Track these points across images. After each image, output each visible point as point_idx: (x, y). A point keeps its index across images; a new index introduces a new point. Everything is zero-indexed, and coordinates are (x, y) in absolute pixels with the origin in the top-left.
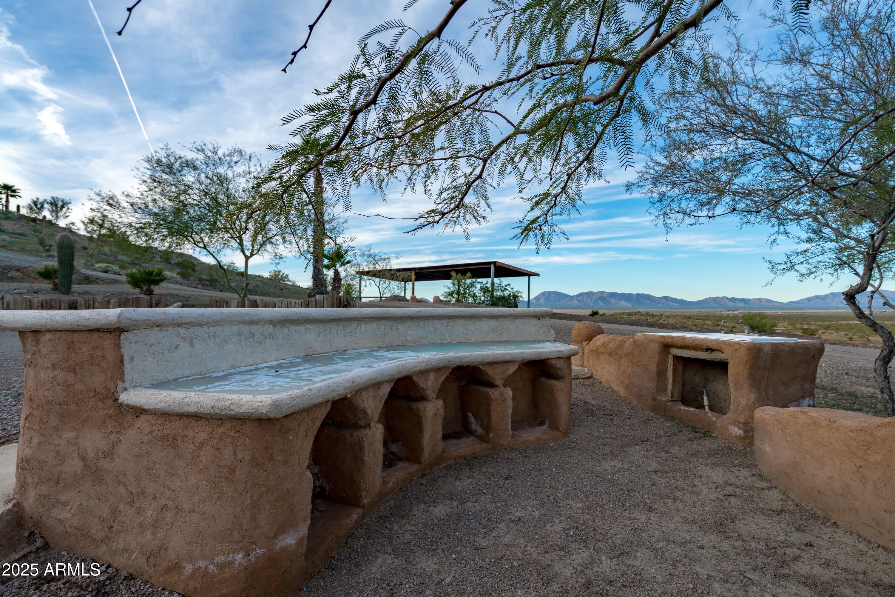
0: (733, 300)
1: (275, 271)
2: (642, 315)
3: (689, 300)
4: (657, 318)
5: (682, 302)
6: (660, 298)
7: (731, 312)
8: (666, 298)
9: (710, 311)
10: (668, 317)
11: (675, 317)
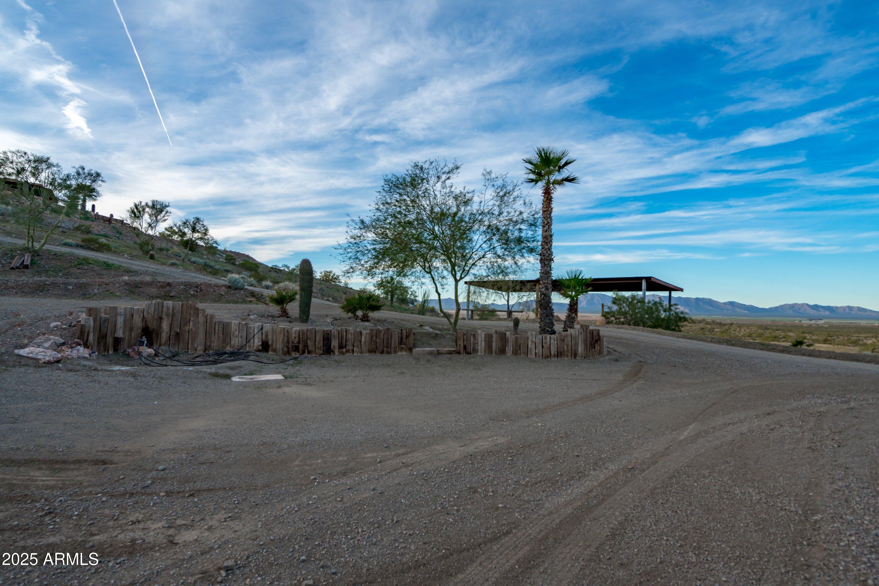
0: (816, 307)
1: (326, 272)
2: (707, 323)
3: (760, 306)
4: (726, 327)
5: (751, 309)
6: (725, 303)
7: (813, 322)
8: (732, 303)
9: (787, 320)
10: (740, 326)
11: (748, 326)
